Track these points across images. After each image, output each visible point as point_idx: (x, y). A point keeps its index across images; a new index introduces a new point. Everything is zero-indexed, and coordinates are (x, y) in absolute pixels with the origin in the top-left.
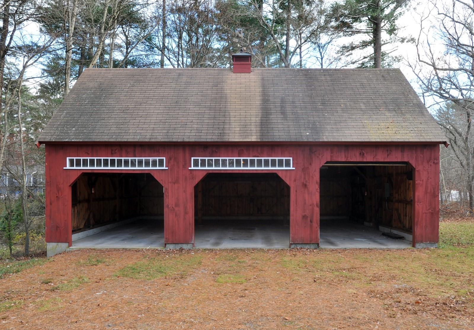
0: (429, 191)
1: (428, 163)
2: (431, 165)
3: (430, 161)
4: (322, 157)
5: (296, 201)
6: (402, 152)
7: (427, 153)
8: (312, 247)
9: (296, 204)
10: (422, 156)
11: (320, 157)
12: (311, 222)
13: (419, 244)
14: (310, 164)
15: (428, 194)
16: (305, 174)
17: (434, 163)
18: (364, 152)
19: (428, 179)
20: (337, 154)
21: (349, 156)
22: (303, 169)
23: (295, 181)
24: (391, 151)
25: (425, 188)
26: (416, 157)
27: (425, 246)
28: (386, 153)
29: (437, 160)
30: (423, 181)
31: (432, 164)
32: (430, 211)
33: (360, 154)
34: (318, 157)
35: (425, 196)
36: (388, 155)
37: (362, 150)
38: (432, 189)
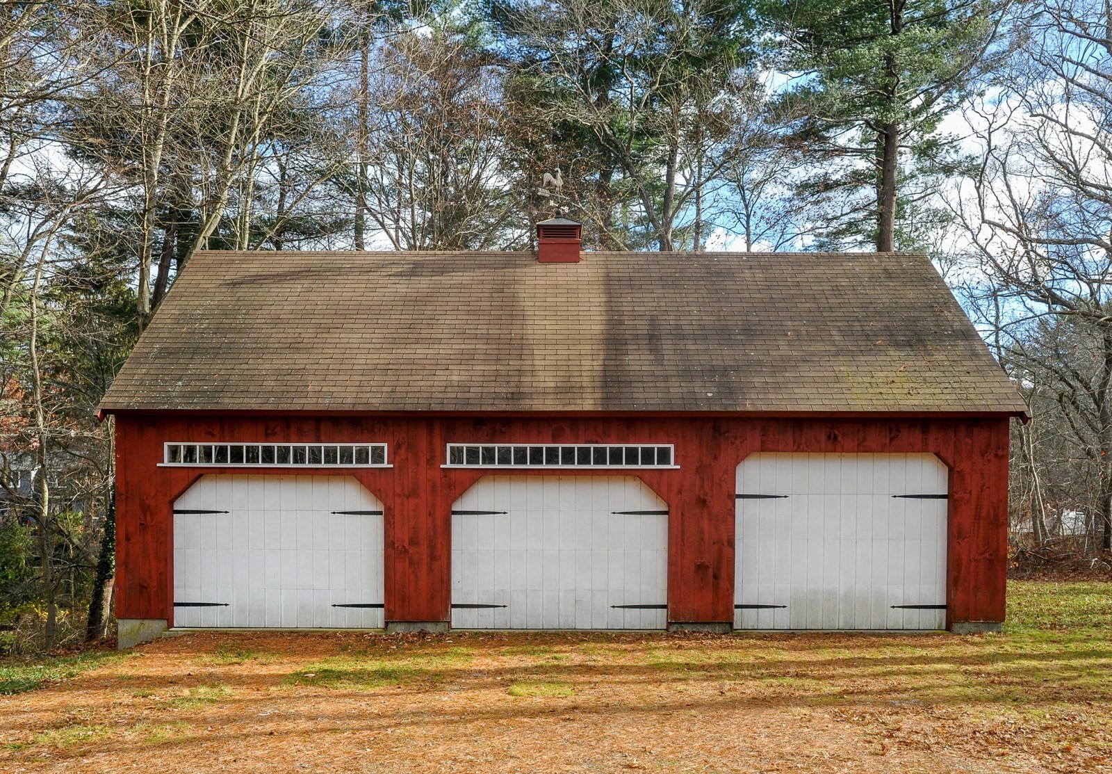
0: (984, 514)
1: (983, 456)
2: (989, 461)
3: (986, 452)
4: (742, 442)
5: (683, 535)
6: (923, 432)
7: (980, 436)
8: (718, 629)
9: (683, 540)
10: (970, 441)
11: (738, 442)
12: (716, 577)
13: (960, 625)
14: (715, 458)
15: (982, 521)
16: (702, 480)
17: (996, 455)
18: (836, 433)
19: (982, 490)
20: (777, 437)
21: (803, 442)
22: (697, 469)
23: (680, 492)
24: (899, 431)
25: (976, 509)
26: (955, 442)
27: (974, 629)
28: (888, 435)
29: (1003, 450)
30: (970, 493)
31: (992, 457)
32: (987, 555)
33: (829, 437)
34: (732, 443)
35: (976, 525)
36: (891, 440)
37: (832, 428)
38: (991, 511)
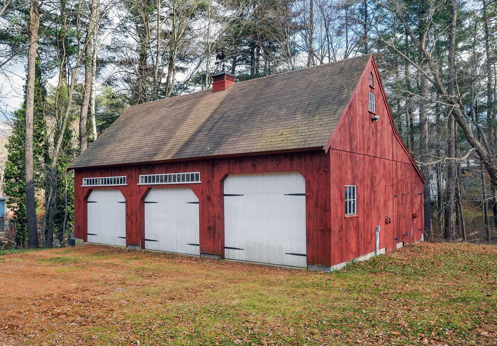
0: (319, 205)
1: (318, 172)
2: (321, 174)
3: (320, 169)
4: (221, 170)
5: (203, 213)
6: (290, 160)
7: (316, 160)
8: (217, 258)
9: (203, 215)
10: (311, 164)
11: (220, 170)
12: (214, 233)
13: (311, 266)
14: (213, 178)
15: (318, 209)
16: (209, 187)
17: (324, 171)
18: (255, 163)
19: (318, 191)
20: (233, 166)
21: (243, 168)
22: (208, 182)
23: (202, 193)
24: (280, 160)
25: (316, 201)
26: (305, 165)
27: (317, 269)
28: (276, 163)
29: (327, 168)
30: (313, 192)
31: (322, 172)
32: (321, 228)
33: (252, 165)
34: (218, 170)
35: (316, 210)
36: (277, 165)
37: (253, 161)
38: (323, 203)
